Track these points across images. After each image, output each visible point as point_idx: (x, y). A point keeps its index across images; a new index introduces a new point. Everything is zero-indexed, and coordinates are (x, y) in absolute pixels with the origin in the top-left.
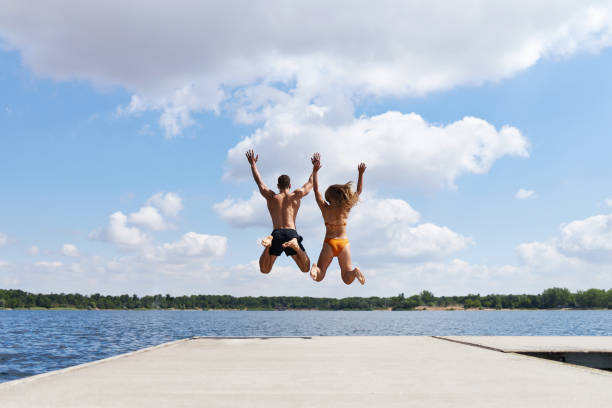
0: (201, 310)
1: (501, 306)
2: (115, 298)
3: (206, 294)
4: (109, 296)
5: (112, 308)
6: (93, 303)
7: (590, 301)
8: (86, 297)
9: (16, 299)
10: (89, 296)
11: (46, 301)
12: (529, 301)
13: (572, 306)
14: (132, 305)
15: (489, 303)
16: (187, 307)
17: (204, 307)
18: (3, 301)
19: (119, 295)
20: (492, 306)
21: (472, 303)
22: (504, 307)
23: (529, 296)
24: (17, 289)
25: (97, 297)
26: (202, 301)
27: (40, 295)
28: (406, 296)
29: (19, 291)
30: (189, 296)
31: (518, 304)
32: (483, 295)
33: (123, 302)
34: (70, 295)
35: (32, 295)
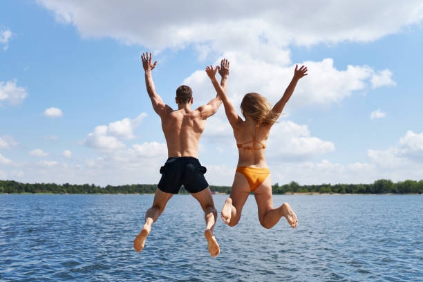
0: (138, 194)
1: (345, 191)
2: (80, 186)
3: (142, 184)
4: (75, 186)
5: (78, 193)
6: (64, 189)
7: (406, 188)
8: (60, 186)
9: (11, 187)
10: (62, 185)
11: (32, 188)
12: (365, 188)
13: (394, 192)
14: (91, 191)
15: (337, 190)
16: (129, 192)
17: (141, 192)
18: (2, 188)
19: (83, 184)
20: (339, 192)
21: (325, 190)
22: (347, 192)
23: (365, 185)
24: (12, 180)
25: (67, 186)
26: (140, 188)
27: (28, 184)
28: (280, 185)
29: (13, 182)
30: (130, 184)
31: (356, 190)
32: (333, 184)
33: (85, 189)
34: (49, 184)
35: (22, 184)
